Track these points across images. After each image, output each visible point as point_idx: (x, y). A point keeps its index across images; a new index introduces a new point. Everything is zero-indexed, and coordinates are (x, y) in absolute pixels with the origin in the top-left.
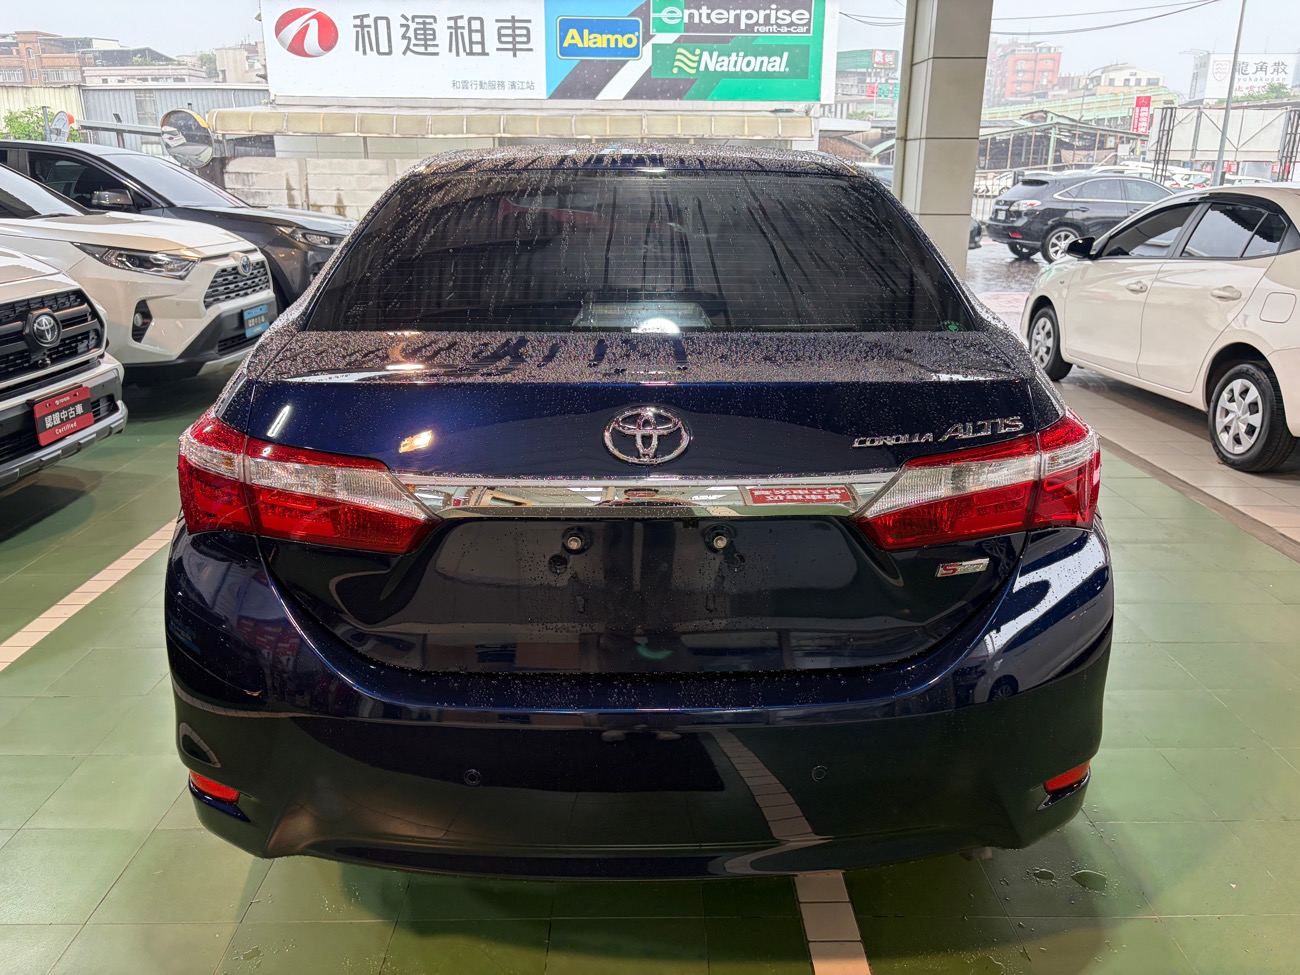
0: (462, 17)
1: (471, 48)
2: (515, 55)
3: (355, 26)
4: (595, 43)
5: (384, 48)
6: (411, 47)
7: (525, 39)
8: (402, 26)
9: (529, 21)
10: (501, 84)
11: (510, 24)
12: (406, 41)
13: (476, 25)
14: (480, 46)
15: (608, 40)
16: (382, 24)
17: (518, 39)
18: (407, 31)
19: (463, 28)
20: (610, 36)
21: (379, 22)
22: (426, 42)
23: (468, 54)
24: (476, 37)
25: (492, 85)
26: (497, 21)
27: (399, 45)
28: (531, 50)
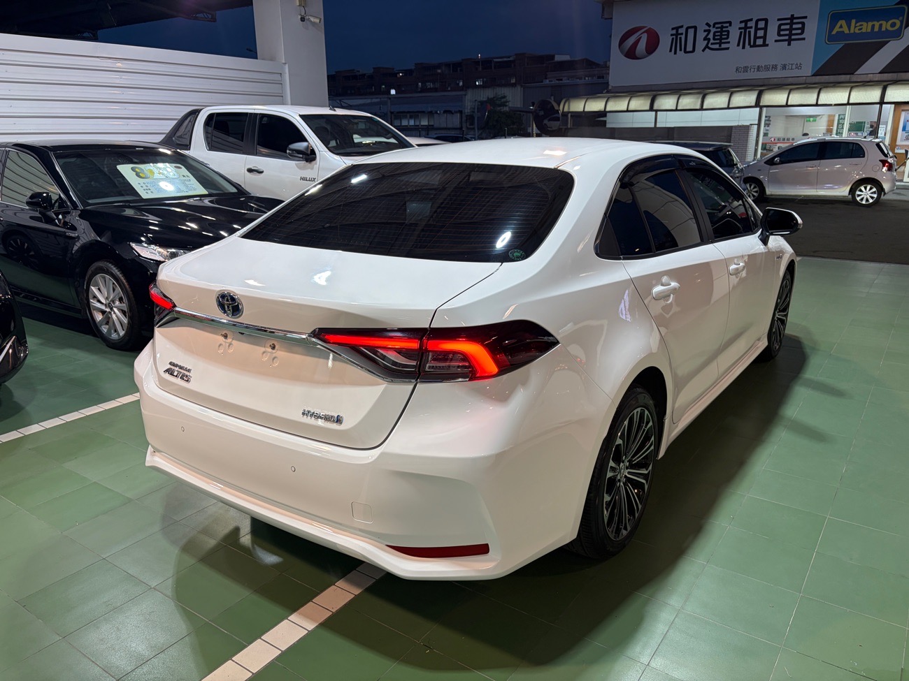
0: (751, 20)
1: (755, 42)
2: (789, 44)
3: (672, 35)
4: (859, 30)
5: (690, 48)
6: (710, 45)
7: (799, 31)
8: (705, 31)
9: (806, 17)
10: (775, 67)
11: (789, 21)
12: (706, 42)
13: (762, 24)
14: (762, 40)
15: (873, 26)
16: (691, 32)
17: (794, 32)
18: (708, 35)
19: (751, 27)
20: (875, 23)
21: (689, 30)
22: (721, 41)
23: (751, 47)
24: (760, 33)
25: (767, 68)
26: (779, 20)
27: (701, 44)
28: (804, 39)
